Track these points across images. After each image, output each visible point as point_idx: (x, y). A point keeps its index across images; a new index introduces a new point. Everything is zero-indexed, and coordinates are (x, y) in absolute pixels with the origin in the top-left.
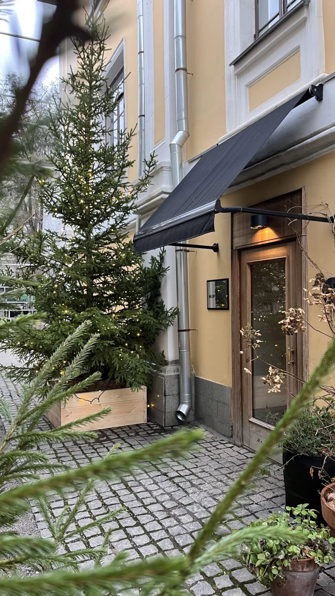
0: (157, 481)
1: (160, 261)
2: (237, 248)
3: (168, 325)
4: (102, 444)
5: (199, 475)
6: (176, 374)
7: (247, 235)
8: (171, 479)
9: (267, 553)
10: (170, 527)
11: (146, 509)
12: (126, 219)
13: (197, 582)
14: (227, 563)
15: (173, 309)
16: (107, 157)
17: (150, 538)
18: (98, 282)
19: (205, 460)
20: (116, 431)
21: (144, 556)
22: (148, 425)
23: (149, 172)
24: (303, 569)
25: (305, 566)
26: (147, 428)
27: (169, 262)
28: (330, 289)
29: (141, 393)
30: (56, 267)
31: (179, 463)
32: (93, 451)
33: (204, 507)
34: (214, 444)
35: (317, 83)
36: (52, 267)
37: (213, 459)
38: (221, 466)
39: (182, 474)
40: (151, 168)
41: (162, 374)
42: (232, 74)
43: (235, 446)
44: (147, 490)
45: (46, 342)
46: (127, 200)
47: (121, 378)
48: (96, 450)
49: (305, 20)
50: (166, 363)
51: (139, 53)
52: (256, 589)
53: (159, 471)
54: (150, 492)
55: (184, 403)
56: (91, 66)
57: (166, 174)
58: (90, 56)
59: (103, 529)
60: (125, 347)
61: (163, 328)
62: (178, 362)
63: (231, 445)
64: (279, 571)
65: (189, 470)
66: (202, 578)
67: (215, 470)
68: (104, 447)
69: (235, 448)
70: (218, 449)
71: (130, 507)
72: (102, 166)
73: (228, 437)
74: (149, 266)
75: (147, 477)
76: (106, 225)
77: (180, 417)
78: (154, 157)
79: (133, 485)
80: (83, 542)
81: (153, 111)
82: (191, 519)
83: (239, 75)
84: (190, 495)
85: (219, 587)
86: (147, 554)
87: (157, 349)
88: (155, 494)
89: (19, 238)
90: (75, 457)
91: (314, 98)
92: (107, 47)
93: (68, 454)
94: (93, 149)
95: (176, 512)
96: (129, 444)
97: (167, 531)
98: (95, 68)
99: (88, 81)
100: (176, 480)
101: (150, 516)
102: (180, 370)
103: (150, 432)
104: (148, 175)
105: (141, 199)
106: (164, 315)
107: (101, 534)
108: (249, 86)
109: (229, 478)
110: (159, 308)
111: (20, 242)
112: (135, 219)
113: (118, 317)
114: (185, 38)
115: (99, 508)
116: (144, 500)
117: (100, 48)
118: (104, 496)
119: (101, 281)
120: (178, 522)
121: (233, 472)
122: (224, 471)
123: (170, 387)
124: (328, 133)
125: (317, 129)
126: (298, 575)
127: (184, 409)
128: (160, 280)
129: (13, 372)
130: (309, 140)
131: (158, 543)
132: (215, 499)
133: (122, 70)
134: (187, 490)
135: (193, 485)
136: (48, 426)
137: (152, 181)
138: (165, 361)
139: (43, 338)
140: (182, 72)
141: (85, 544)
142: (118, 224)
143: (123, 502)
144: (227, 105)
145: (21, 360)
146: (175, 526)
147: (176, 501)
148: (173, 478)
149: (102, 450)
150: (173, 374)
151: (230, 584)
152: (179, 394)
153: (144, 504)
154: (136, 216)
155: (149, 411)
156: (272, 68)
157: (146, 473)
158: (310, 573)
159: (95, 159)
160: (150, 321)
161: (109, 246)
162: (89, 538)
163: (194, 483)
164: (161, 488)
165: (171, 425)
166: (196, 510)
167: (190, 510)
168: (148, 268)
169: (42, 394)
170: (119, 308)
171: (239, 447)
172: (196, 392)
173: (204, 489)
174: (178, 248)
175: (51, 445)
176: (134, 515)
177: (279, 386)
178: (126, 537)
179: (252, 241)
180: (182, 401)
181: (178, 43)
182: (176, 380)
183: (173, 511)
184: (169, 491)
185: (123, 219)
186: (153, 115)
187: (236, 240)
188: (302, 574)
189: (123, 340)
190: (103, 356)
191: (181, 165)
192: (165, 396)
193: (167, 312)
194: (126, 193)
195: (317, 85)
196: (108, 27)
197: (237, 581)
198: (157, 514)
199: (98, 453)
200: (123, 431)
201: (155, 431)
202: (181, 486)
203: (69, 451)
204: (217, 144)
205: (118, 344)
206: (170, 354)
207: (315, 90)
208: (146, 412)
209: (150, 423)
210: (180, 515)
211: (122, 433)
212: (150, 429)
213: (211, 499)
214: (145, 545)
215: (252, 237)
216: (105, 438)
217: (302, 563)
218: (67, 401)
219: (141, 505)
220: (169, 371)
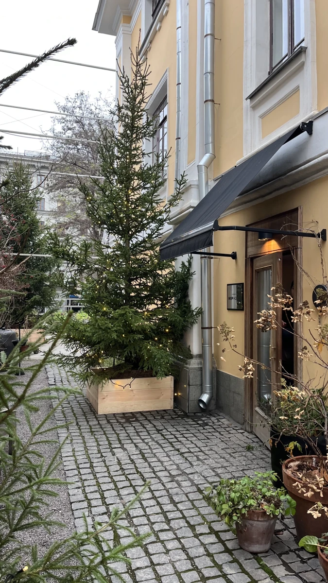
0: (170, 454)
1: (188, 266)
2: (250, 257)
3: (193, 323)
4: (131, 424)
5: (207, 452)
6: (199, 366)
7: (257, 245)
8: (182, 454)
9: (230, 503)
10: (171, 488)
11: (155, 474)
12: (161, 229)
13: (181, 527)
14: (209, 517)
15: (198, 309)
16: (144, 176)
17: (153, 495)
18: (135, 283)
19: (216, 441)
20: (145, 414)
21: (145, 507)
22: (174, 411)
23: (179, 190)
24: (258, 518)
25: (260, 516)
26: (172, 413)
27: (196, 267)
28: (288, 296)
29: (169, 381)
30: (99, 271)
31: (192, 442)
32: (122, 428)
33: (204, 477)
34: (227, 429)
35: (307, 121)
36: (96, 271)
37: (222, 441)
38: (227, 446)
39: (192, 451)
40: (182, 186)
41: (188, 366)
42: (249, 107)
43: (246, 432)
44: (159, 461)
45: (87, 334)
46: (161, 213)
47: (148, 367)
48: (124, 428)
49: (303, 64)
50: (191, 357)
51: (177, 85)
52: (227, 537)
53: (173, 447)
54: (162, 462)
55: (206, 393)
56: (134, 99)
57: (194, 192)
58: (134, 91)
59: (117, 486)
60: (155, 341)
61: (190, 326)
62: (201, 356)
63: (243, 431)
64: (238, 517)
65: (199, 448)
66: (187, 525)
67: (222, 449)
68: (132, 426)
69: (246, 434)
70: (230, 433)
71: (142, 472)
72: (141, 184)
73: (241, 424)
74: (180, 270)
75: (163, 451)
76: (142, 235)
77: (201, 405)
78: (184, 176)
79: (149, 456)
80: (100, 493)
81: (187, 134)
82: (190, 484)
83: (254, 108)
84: (194, 467)
85: (198, 533)
86: (147, 505)
87: (185, 343)
88: (165, 464)
89: (69, 246)
90: (106, 432)
91: (306, 132)
92: (148, 82)
93: (100, 430)
94: (135, 169)
95: (179, 478)
96: (153, 425)
97: (168, 491)
98: (138, 100)
99: (131, 111)
100: (186, 455)
101: (157, 479)
102: (203, 363)
103: (174, 416)
104: (179, 192)
105: (174, 212)
106: (190, 314)
107: (115, 489)
108: (262, 117)
109: (231, 456)
110: (187, 307)
111: (70, 250)
112: (171, 229)
113: (150, 315)
114: (213, 74)
115: (117, 471)
116: (154, 468)
117: (142, 83)
118: (123, 462)
119: (138, 283)
120: (179, 485)
121: (237, 452)
122: (229, 451)
123: (193, 378)
124: (316, 162)
125: (308, 158)
126: (255, 523)
127: (205, 398)
128: (188, 283)
129: (61, 359)
130: (303, 167)
131: (158, 499)
132: (214, 471)
133: (166, 97)
134: (193, 463)
135: (198, 459)
136: (88, 407)
137: (183, 197)
138: (191, 355)
139: (85, 331)
140: (210, 103)
141: (101, 495)
142: (154, 234)
143: (138, 468)
144: (244, 132)
145: (68, 350)
146: (175, 488)
147: (181, 470)
148: (184, 453)
149: (130, 428)
150: (196, 366)
151: (208, 531)
152: (202, 385)
153: (154, 470)
154: (171, 226)
155: (176, 399)
156: (278, 104)
157: (162, 448)
158: (265, 523)
159: (136, 178)
160: (176, 318)
161: (145, 252)
162: (105, 491)
163: (201, 458)
164: (172, 460)
165: (195, 412)
166: (196, 478)
167: (191, 478)
168: (179, 272)
169: (84, 379)
170: (152, 307)
171: (249, 433)
172: (217, 383)
173: (207, 463)
174: (203, 256)
175: (88, 422)
176: (144, 478)
177: (251, 373)
178: (134, 492)
179: (261, 251)
180: (204, 391)
181: (206, 78)
182: (200, 372)
183: (177, 477)
184: (177, 463)
185: (158, 230)
186: (187, 137)
187: (249, 250)
188: (258, 523)
189: (153, 335)
190: (134, 347)
191: (207, 183)
192: (189, 385)
193: (193, 311)
194: (159, 208)
195: (307, 122)
196: (150, 66)
197: (214, 530)
198: (163, 479)
199: (126, 430)
200: (151, 414)
201: (179, 416)
202: (189, 459)
203: (101, 428)
204: (235, 166)
205: (147, 337)
206: (195, 349)
207: (305, 126)
208: (173, 400)
209: (176, 409)
210: (182, 481)
211: (150, 416)
212: (175, 414)
213: (210, 471)
214: (148, 499)
215: (261, 247)
216: (134, 419)
217: (258, 514)
218: (104, 385)
219: (152, 471)
220: (194, 364)
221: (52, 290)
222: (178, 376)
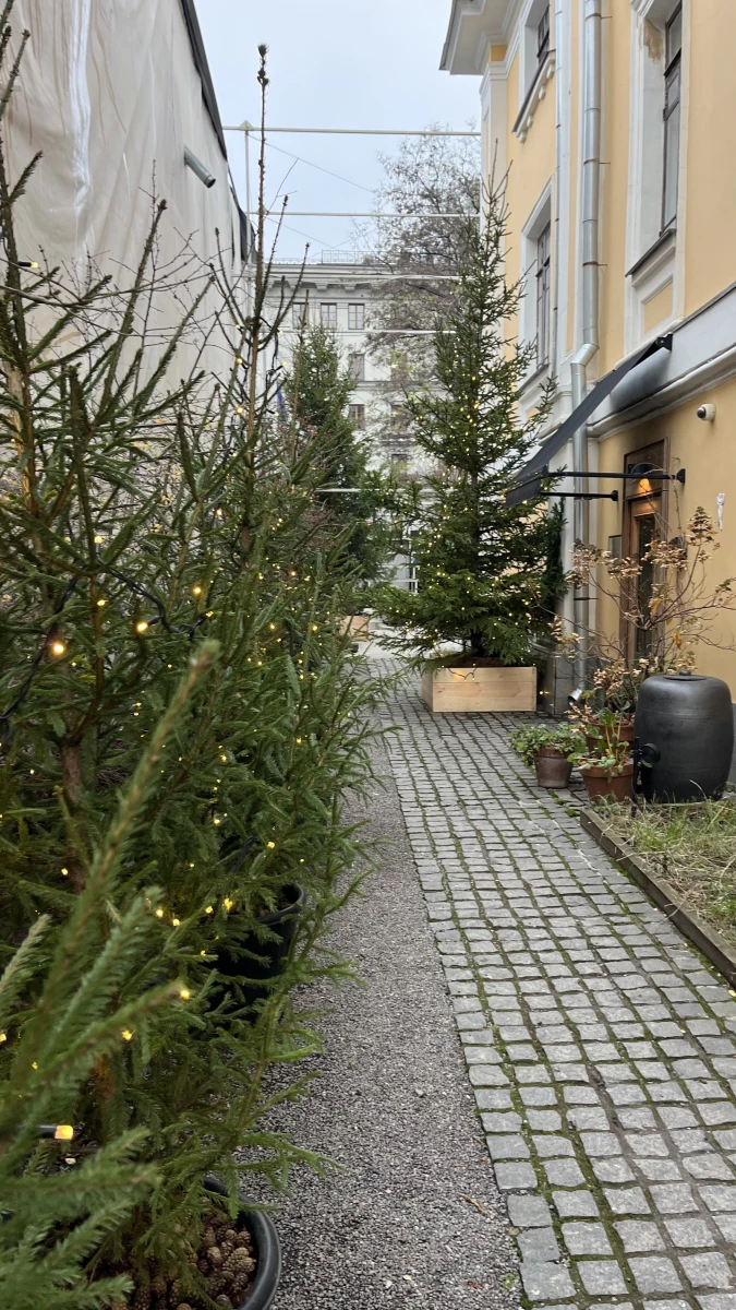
1: (560, 511)
2: (629, 498)
3: (565, 592)
4: (477, 726)
7: (633, 483)
15: (571, 572)
22: (536, 713)
23: (547, 399)
25: (552, 753)
26: (533, 715)
27: (570, 510)
29: (529, 673)
40: (550, 394)
42: (630, 285)
49: (674, 250)
51: (556, 220)
55: (579, 688)
57: (565, 401)
60: (509, 617)
61: (560, 597)
72: (495, 390)
74: (551, 516)
76: (497, 466)
77: (571, 703)
81: (566, 305)
83: (637, 287)
91: (664, 348)
103: (535, 719)
104: (546, 402)
105: (541, 430)
106: (561, 580)
108: (645, 302)
113: (504, 582)
114: (596, 222)
117: (497, 232)
123: (562, 668)
127: (578, 695)
136: (421, 704)
137: (553, 409)
140: (591, 267)
144: (625, 321)
152: (573, 677)
156: (658, 291)
165: (562, 713)
175: (418, 717)
179: (636, 492)
180: (575, 685)
181: (585, 229)
186: (566, 310)
187: (627, 489)
191: (583, 389)
193: (565, 576)
194: (518, 426)
201: (542, 718)
204: (613, 370)
207: (663, 342)
208: (535, 699)
209: (539, 710)
211: (502, 717)
212: (537, 716)
215: (637, 486)
216: (481, 720)
218: (440, 675)
221: (377, 550)
222: (545, 668)
